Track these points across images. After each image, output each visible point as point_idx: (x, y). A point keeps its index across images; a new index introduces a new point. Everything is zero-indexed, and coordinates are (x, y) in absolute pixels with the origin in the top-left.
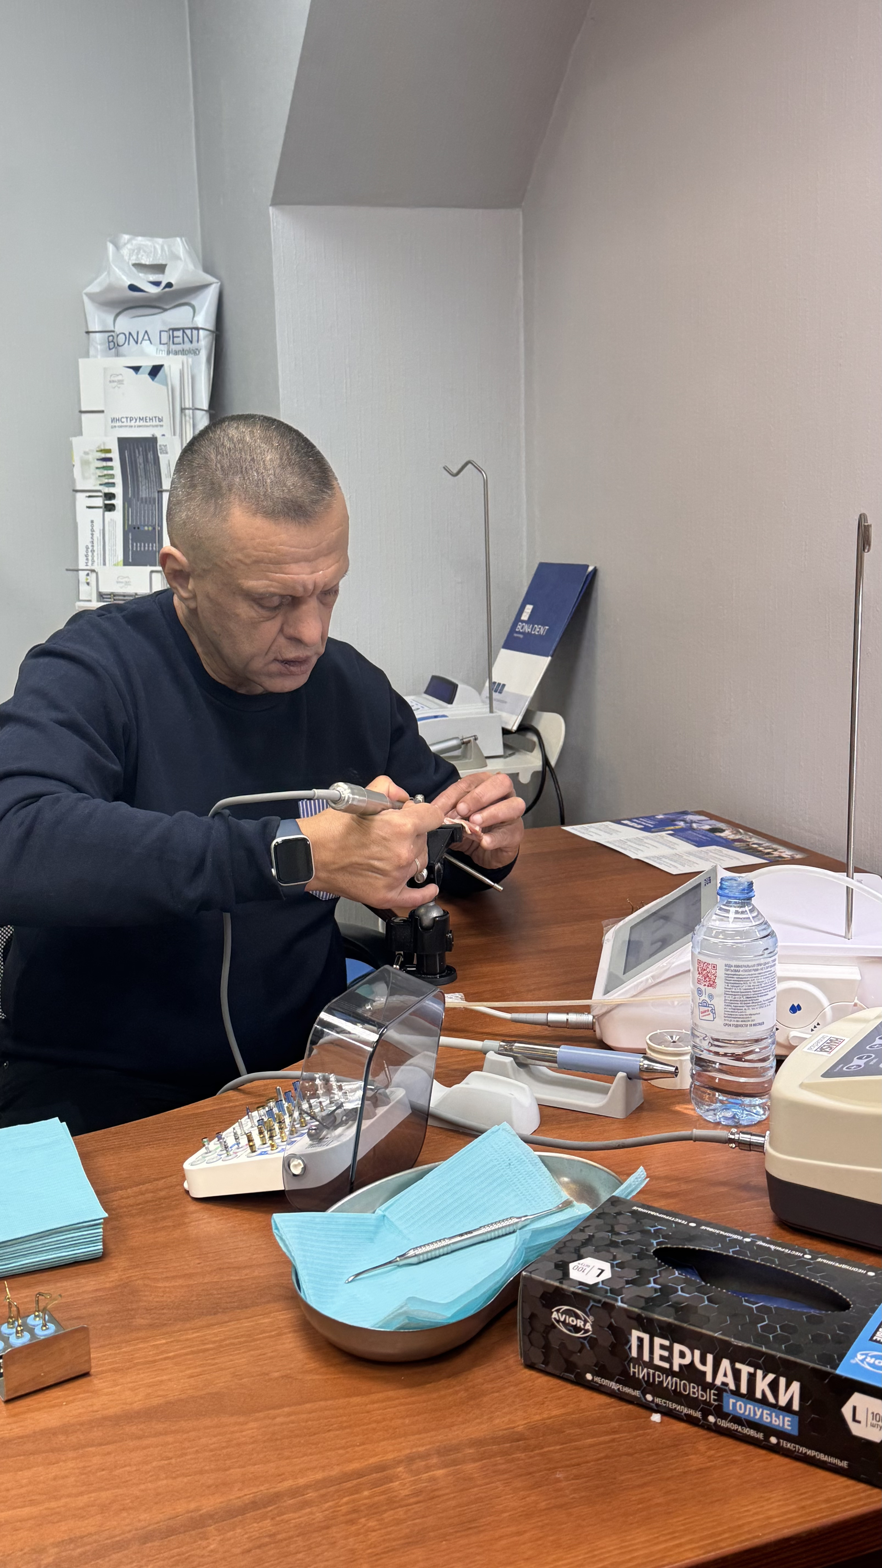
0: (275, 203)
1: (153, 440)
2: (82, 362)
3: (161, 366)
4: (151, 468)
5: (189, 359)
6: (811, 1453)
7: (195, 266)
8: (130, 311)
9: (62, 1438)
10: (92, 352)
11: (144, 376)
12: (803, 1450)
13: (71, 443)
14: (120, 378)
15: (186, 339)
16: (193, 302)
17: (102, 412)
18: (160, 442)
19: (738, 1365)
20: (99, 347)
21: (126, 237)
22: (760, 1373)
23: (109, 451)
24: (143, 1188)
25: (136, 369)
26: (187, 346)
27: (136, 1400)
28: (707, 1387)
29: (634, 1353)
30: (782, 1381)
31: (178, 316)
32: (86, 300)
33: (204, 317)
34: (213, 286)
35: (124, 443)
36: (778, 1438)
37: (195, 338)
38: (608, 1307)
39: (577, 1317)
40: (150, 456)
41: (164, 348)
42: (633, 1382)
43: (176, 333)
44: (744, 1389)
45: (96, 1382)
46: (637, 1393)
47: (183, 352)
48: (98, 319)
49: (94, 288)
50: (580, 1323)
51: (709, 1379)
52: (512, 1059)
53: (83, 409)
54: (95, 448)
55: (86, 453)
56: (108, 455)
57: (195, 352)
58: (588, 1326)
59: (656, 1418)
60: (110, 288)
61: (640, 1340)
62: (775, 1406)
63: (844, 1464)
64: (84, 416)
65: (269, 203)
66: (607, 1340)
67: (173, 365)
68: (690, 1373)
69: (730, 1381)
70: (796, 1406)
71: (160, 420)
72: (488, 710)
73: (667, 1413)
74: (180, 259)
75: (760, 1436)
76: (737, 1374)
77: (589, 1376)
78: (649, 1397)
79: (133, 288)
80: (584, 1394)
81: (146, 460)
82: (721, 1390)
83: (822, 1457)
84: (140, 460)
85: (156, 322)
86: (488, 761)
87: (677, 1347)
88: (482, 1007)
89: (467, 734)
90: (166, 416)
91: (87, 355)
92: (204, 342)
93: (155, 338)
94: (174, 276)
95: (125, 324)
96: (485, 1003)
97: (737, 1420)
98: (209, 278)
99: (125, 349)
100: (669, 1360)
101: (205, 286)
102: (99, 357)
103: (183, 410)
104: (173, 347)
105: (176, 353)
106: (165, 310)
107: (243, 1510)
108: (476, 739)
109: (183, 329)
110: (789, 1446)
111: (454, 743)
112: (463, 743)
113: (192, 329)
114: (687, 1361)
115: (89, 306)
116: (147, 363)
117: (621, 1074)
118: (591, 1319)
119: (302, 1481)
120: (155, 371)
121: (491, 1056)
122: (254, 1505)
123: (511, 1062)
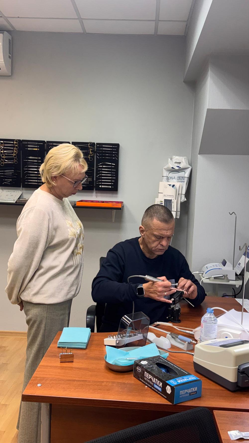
0: (199, 154)
1: (171, 200)
2: (160, 183)
3: (174, 185)
4: (170, 206)
5: (181, 183)
6: (163, 395)
7: (186, 164)
8: (172, 172)
9: (65, 368)
10: (163, 180)
11: (171, 187)
12: (162, 394)
13: (155, 199)
14: (167, 187)
15: (182, 179)
16: (185, 171)
17: (162, 193)
18: (172, 201)
19: (156, 379)
20: (165, 179)
21: (174, 156)
22: (158, 380)
23: (162, 202)
24: (98, 342)
25: (170, 185)
26: (182, 180)
27: (77, 366)
28: (152, 382)
29: (145, 376)
30: (160, 382)
31: (181, 174)
32: (163, 169)
33: (187, 174)
34: (190, 168)
35: (165, 200)
36: (159, 392)
37: (184, 179)
38: (143, 367)
39: (139, 369)
40: (170, 203)
41: (177, 180)
42: (144, 380)
43: (181, 178)
44: (156, 383)
45: (74, 363)
46: (145, 382)
47: (182, 182)
48: (165, 173)
49: (165, 167)
50: (140, 370)
51: (153, 381)
52: (171, 336)
53: (159, 192)
54: (160, 201)
55: (158, 202)
56: (162, 203)
57: (184, 182)
58: (140, 371)
59: (146, 387)
60: (168, 168)
61: (146, 373)
62: (159, 386)
63: (166, 397)
64: (159, 194)
65: (198, 154)
66: (142, 373)
67: (177, 185)
68: (151, 380)
69: (155, 381)
70: (161, 387)
71: (173, 196)
72: (232, 269)
73: (148, 386)
74: (183, 162)
75: (157, 391)
76: (155, 380)
77: (140, 379)
78: (146, 383)
79: (172, 168)
80: (139, 381)
81: (169, 204)
82: (154, 383)
83: (164, 396)
84: (168, 204)
85: (177, 175)
86: (230, 281)
87: (150, 375)
88: (175, 327)
89: (225, 274)
90: (174, 195)
91: (162, 181)
92: (186, 180)
93: (176, 178)
94: (181, 166)
95: (171, 175)
96: (176, 327)
97: (155, 388)
98: (190, 166)
99: (169, 180)
100: (148, 377)
101: (189, 168)
102: (165, 182)
103: (179, 194)
104: (179, 180)
105: (180, 182)
106: (179, 172)
107: (81, 381)
108: (227, 275)
109: (182, 177)
110: (160, 393)
111: (221, 275)
112: (224, 276)
113: (184, 177)
114: (150, 378)
115: (164, 171)
116: (172, 184)
117: (187, 342)
118: (141, 369)
119: (91, 380)
120: (173, 186)
121: (168, 335)
122: (83, 381)
123: (170, 337)
